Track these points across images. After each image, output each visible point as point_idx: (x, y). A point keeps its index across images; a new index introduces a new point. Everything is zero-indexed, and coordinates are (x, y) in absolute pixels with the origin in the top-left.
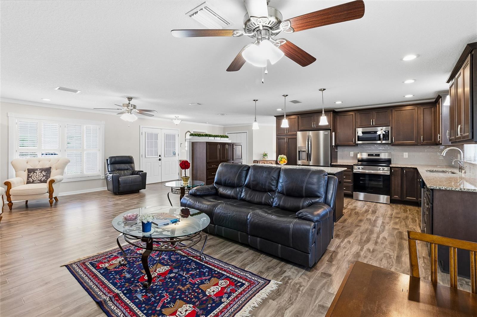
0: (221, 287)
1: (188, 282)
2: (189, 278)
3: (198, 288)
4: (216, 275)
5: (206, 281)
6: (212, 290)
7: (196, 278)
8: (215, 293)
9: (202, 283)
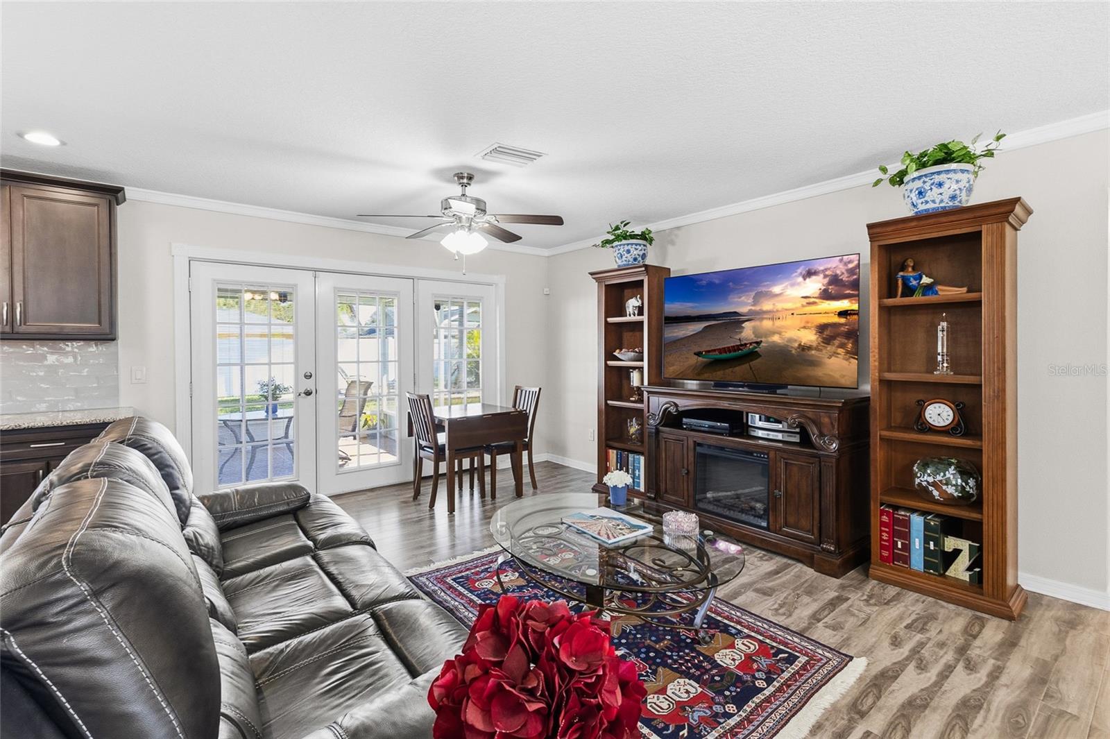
0: (492, 579)
1: (545, 592)
2: (542, 596)
3: (529, 582)
4: (492, 596)
5: (514, 590)
6: (508, 577)
7: (529, 596)
8: (505, 574)
9: (520, 588)
